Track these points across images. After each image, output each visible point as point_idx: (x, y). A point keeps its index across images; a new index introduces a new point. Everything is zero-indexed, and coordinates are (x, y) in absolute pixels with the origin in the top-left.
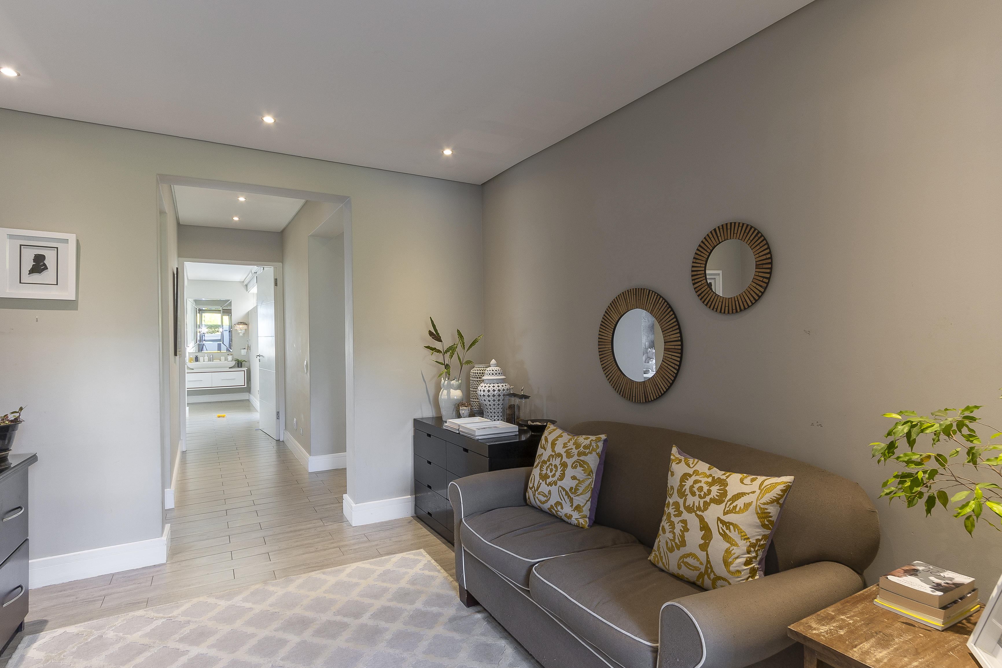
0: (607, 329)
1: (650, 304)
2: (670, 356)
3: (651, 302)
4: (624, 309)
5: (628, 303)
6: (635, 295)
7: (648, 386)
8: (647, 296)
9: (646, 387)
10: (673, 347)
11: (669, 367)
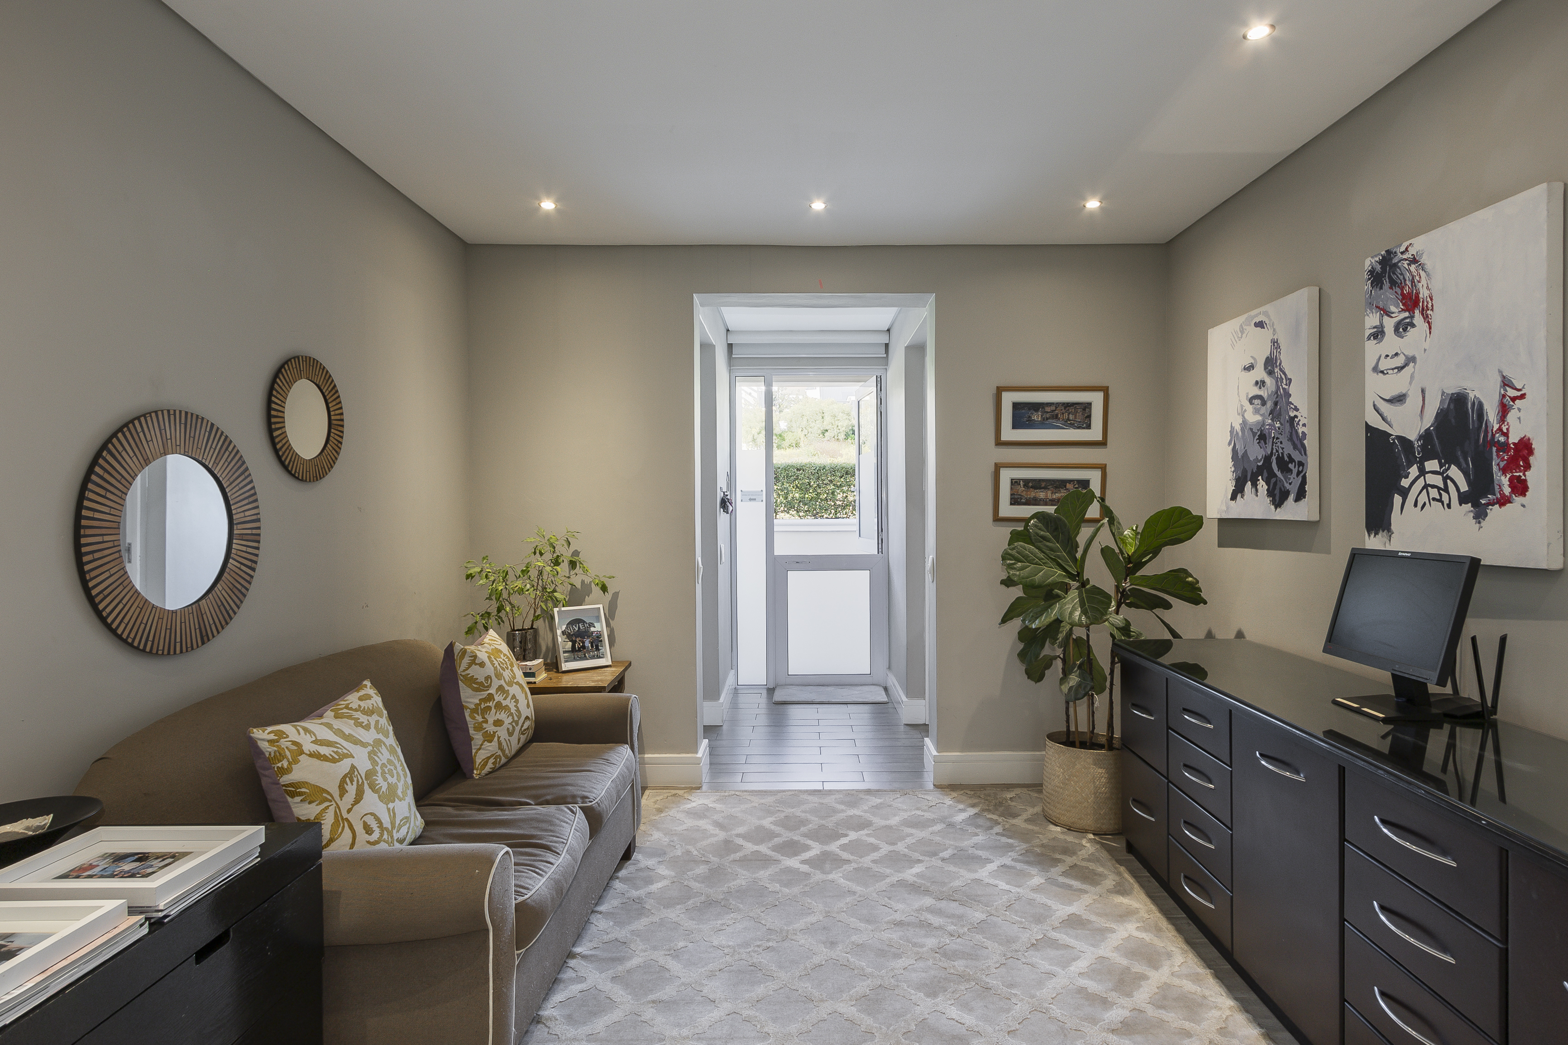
0: (109, 495)
1: (212, 450)
2: (244, 549)
3: (214, 446)
4: (157, 450)
5: (167, 439)
6: (183, 426)
7: (205, 613)
8: (207, 433)
9: (202, 615)
10: (249, 532)
11: (243, 568)
